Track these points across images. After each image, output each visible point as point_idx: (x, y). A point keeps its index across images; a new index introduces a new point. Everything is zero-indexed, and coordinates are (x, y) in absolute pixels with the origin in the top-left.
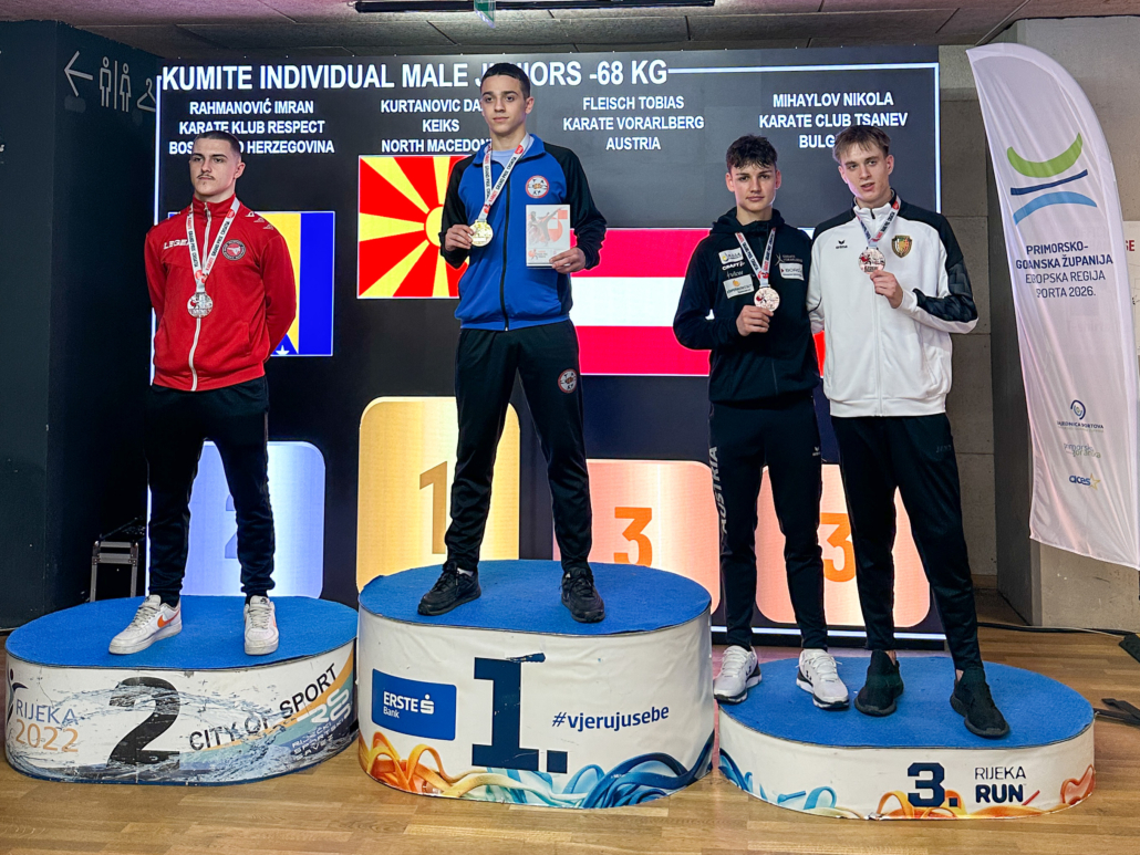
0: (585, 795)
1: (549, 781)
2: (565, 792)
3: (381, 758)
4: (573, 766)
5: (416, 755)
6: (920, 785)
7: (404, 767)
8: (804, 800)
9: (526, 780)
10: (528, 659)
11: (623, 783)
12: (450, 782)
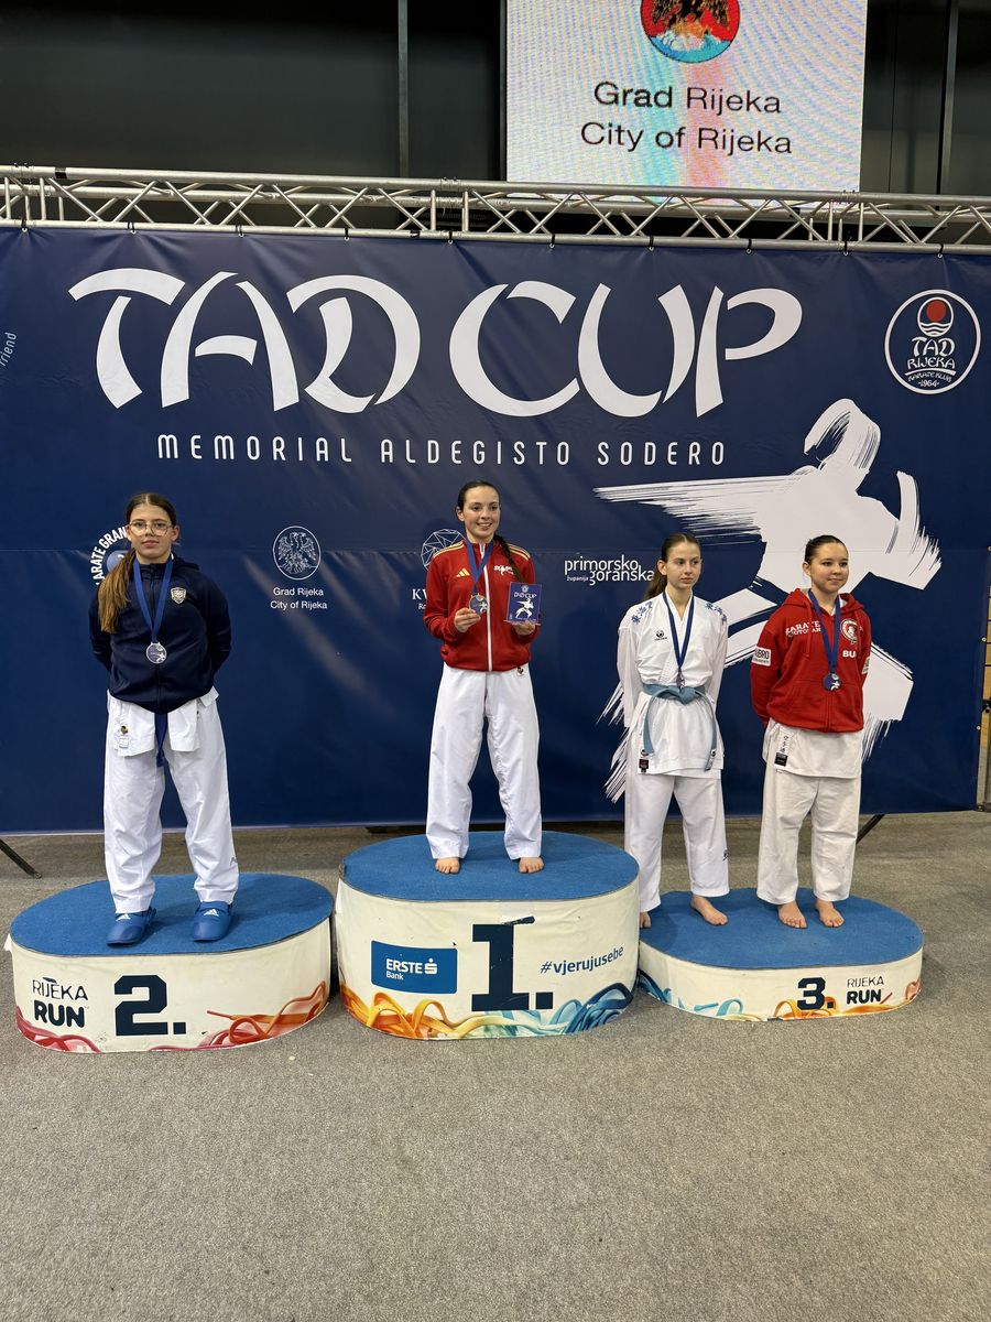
0: (567, 1024)
1: (538, 1016)
2: (551, 1023)
3: (384, 1013)
4: (557, 1003)
5: (420, 1009)
6: (807, 994)
7: (409, 1019)
8: (717, 1009)
9: (518, 1017)
10: (520, 922)
11: (594, 1010)
12: (453, 1027)
